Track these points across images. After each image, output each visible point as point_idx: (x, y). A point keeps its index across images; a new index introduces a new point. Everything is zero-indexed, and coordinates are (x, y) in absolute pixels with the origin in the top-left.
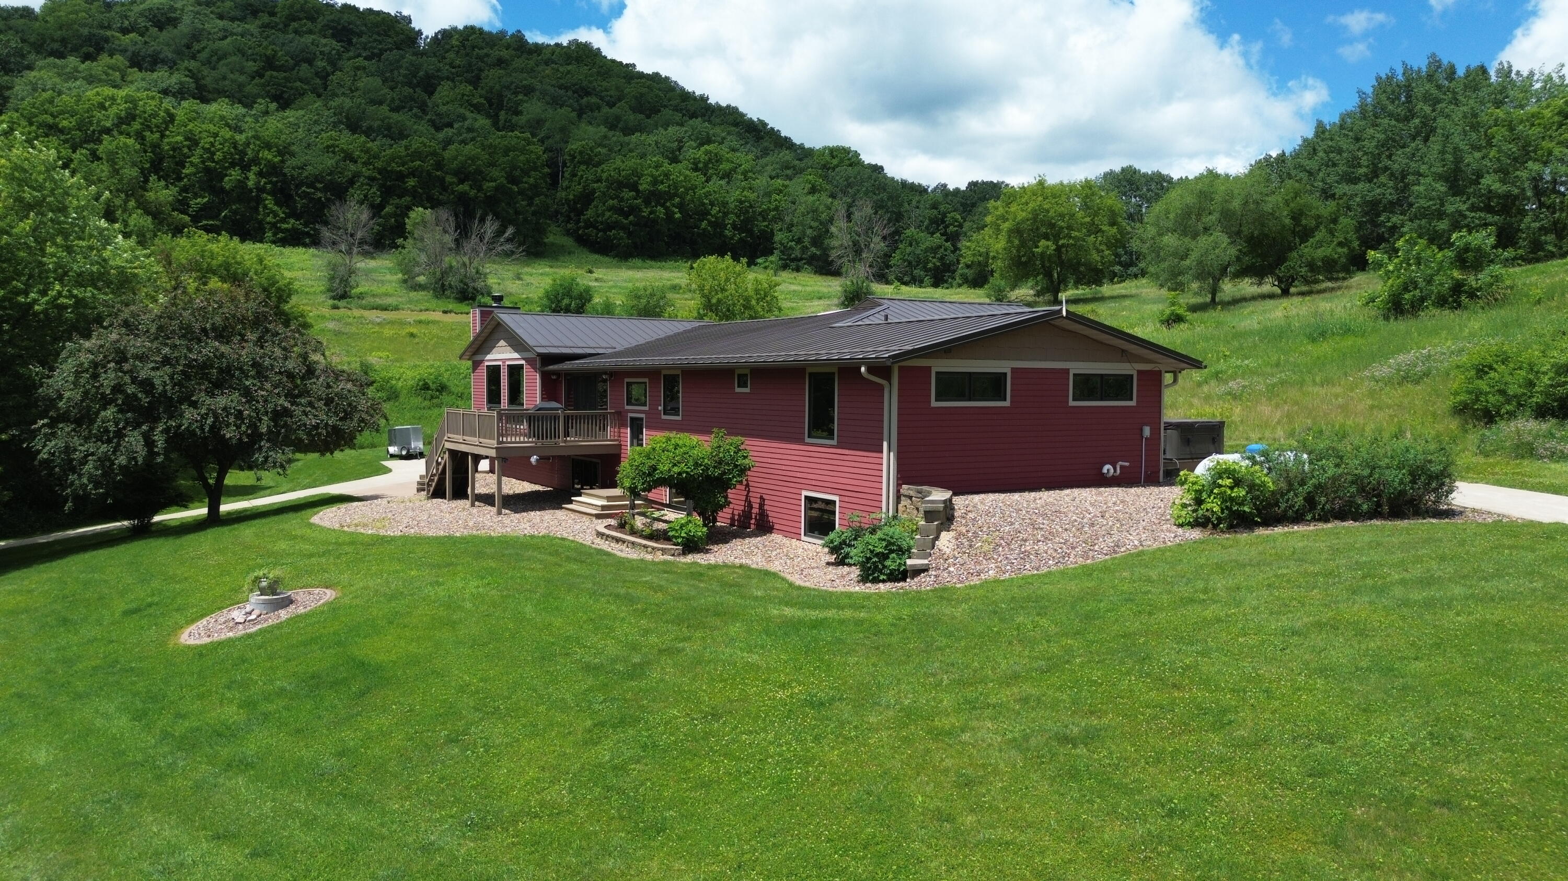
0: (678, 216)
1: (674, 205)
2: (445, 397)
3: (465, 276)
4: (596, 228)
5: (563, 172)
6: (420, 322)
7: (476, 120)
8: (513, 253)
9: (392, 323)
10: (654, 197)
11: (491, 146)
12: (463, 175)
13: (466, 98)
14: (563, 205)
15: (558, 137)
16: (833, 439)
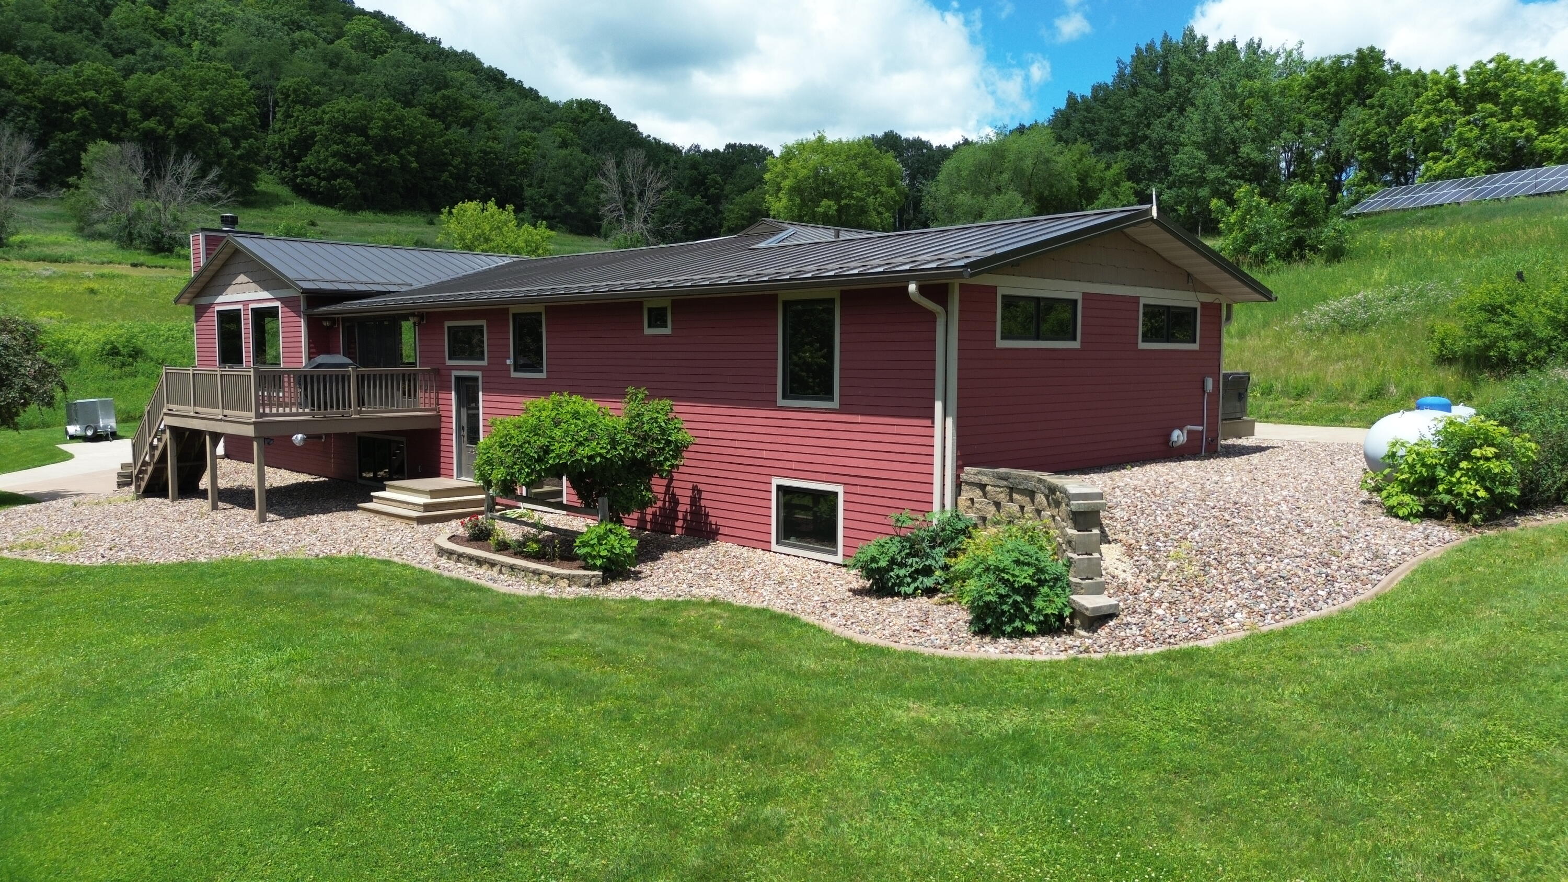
0: (414, 165)
1: (409, 154)
2: (140, 365)
3: (159, 223)
4: (318, 177)
5: (274, 113)
6: (102, 276)
7: (164, 47)
8: (219, 199)
9: (64, 276)
10: (385, 144)
11: (184, 77)
12: (147, 109)
13: (150, 22)
14: (276, 149)
15: (267, 72)
16: (832, 400)
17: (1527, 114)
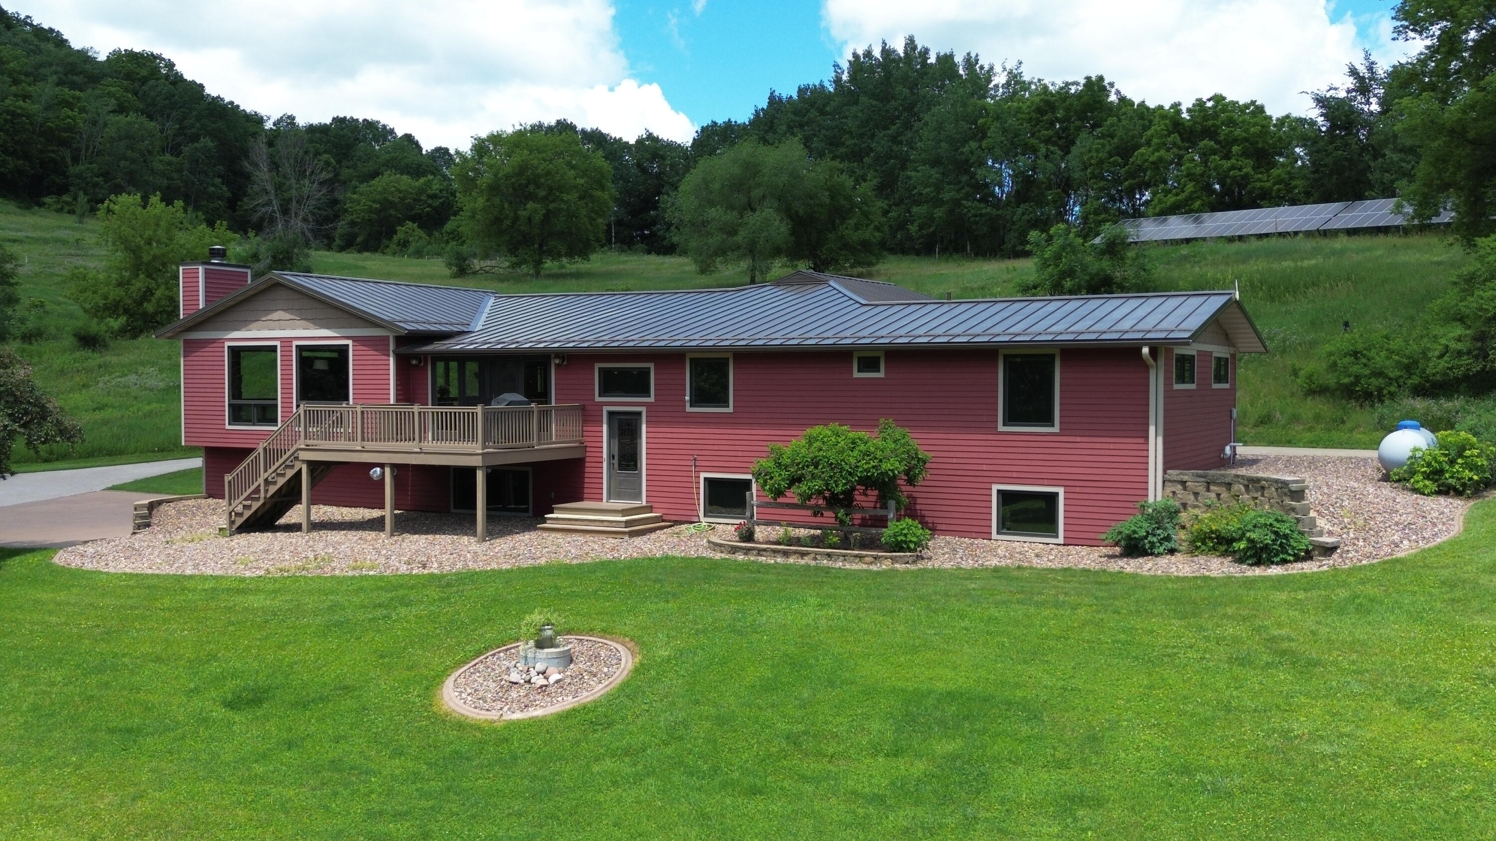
16: (1053, 426)
17: (1245, 154)
